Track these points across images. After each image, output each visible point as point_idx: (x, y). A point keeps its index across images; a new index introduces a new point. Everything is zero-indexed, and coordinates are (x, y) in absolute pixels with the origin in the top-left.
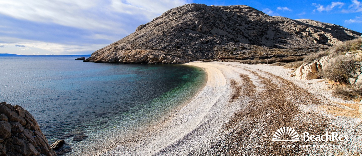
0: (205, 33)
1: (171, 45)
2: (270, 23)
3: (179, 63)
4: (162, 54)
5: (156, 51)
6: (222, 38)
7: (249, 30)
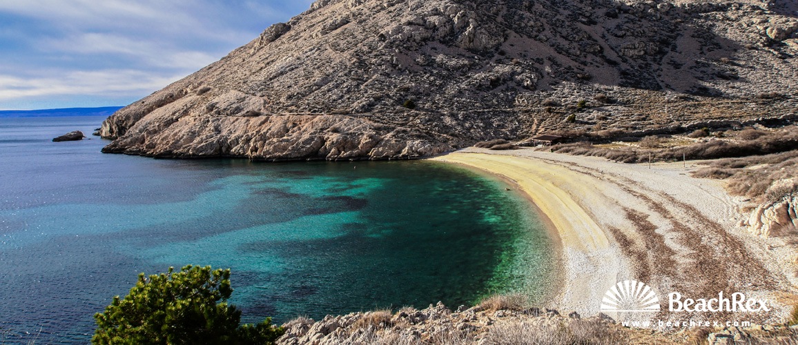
0: (486, 54)
1: (388, 96)
2: (686, 12)
3: (422, 155)
4: (365, 128)
5: (346, 120)
6: (537, 69)
7: (619, 37)
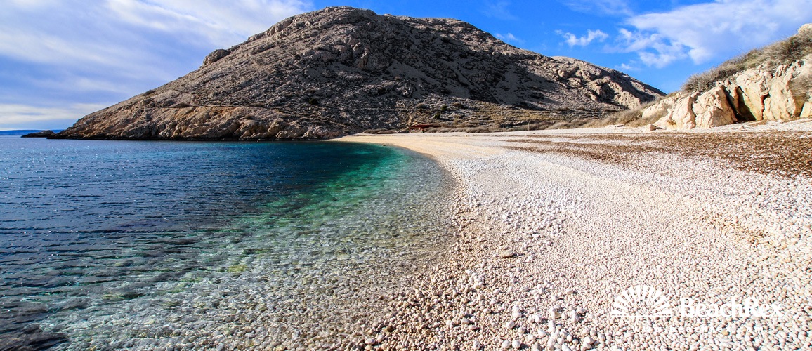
0: (376, 73)
1: (297, 96)
2: (510, 58)
3: (319, 137)
4: (275, 117)
5: (261, 110)
6: (412, 85)
7: (469, 69)
